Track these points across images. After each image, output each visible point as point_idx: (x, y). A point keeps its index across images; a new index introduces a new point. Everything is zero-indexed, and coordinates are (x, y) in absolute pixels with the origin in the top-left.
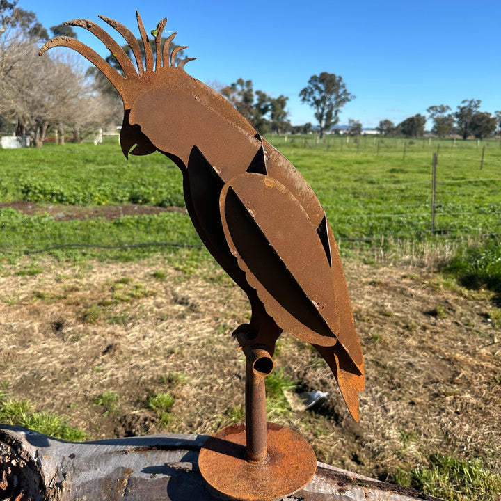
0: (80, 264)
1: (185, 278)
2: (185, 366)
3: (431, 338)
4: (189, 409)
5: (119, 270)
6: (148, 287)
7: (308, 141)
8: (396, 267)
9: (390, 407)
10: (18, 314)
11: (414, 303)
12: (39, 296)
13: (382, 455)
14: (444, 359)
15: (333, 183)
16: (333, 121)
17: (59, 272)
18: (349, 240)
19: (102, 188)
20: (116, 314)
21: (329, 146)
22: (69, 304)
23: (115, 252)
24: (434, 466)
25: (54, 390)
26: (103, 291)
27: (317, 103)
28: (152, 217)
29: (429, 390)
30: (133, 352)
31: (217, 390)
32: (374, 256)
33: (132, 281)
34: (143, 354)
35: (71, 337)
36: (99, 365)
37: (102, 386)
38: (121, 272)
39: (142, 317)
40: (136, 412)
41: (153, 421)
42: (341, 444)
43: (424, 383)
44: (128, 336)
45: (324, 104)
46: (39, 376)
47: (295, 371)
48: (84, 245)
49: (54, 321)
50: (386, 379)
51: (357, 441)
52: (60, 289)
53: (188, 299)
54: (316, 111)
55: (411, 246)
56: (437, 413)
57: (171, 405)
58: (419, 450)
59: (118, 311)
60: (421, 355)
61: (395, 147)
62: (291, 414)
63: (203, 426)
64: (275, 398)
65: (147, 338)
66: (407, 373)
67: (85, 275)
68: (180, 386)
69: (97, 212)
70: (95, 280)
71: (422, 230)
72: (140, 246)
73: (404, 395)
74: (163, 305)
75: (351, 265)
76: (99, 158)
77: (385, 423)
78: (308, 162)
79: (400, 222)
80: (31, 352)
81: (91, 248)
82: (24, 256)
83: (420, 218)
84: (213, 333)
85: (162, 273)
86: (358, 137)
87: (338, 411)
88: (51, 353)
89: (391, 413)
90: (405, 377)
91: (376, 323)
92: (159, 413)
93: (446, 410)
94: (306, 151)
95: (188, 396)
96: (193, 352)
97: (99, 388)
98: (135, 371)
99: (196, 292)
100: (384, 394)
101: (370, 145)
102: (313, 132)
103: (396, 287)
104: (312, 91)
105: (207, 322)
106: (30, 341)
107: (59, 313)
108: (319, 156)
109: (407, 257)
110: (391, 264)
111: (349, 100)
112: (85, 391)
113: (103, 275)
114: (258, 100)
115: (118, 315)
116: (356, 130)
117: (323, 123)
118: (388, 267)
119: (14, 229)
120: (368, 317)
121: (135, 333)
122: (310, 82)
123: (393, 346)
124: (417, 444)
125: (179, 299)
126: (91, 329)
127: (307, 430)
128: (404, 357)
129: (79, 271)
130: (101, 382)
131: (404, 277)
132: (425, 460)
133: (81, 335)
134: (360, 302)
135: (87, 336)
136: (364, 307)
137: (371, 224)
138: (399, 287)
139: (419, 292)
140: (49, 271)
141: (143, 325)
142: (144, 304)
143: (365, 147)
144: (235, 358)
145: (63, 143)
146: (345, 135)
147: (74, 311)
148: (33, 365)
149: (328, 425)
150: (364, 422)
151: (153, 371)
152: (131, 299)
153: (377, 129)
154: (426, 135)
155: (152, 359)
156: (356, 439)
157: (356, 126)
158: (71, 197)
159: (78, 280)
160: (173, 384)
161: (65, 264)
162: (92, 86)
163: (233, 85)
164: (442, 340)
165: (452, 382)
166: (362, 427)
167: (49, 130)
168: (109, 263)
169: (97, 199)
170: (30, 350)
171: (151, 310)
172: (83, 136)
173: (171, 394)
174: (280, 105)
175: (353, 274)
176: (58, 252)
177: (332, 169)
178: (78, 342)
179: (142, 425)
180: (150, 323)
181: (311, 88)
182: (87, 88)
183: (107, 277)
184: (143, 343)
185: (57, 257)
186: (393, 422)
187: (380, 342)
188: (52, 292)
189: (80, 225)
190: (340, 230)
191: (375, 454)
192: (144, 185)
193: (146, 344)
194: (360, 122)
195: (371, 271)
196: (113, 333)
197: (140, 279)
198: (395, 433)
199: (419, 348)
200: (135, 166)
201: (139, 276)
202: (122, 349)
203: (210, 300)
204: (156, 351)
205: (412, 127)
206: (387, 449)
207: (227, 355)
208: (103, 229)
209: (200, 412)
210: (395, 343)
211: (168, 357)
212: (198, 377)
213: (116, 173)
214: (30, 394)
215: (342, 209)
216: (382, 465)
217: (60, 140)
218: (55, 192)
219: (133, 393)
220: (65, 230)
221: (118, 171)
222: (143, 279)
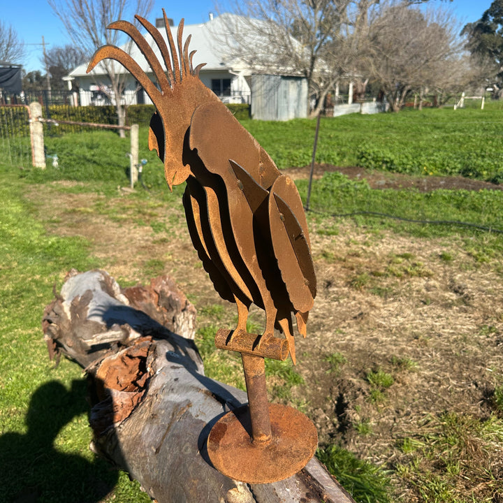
0: (373, 232)
1: (475, 265)
2: (424, 354)
4: (405, 396)
5: (408, 244)
6: (427, 267)
12: (325, 255)
17: (351, 237)
19: (433, 158)
20: (382, 285)
22: (344, 267)
23: (414, 226)
26: (381, 262)
30: (379, 326)
31: (445, 389)
33: (413, 257)
34: (387, 331)
35: (333, 296)
36: (344, 327)
37: (338, 346)
38: (409, 247)
39: (405, 295)
40: (355, 381)
41: (364, 394)
44: (382, 310)
48: (387, 215)
49: (327, 279)
52: (345, 252)
53: (464, 289)
57: (388, 386)
59: (385, 284)
63: (409, 417)
65: (399, 317)
67: (373, 243)
68: (406, 372)
72: (441, 223)
74: (434, 289)
81: (392, 219)
82: (330, 217)
84: (474, 332)
85: (451, 255)
95: (410, 384)
97: (335, 348)
98: (371, 343)
105: (473, 318)
112: (322, 346)
113: (391, 247)
115: (384, 288)
121: (390, 309)
125: (456, 287)
126: (353, 294)
129: (369, 239)
130: (338, 343)
133: (341, 297)
135: (346, 299)
140: (344, 234)
141: (403, 303)
144: (483, 365)
145: (420, 108)
147: (347, 274)
151: (389, 349)
152: (404, 275)
155: (394, 338)
158: (400, 165)
159: (364, 247)
160: (401, 368)
161: (361, 230)
167: (408, 95)
168: (401, 235)
169: (425, 168)
171: (418, 291)
172: (443, 101)
173: (393, 376)
176: (360, 218)
178: (337, 303)
179: (353, 393)
180: (411, 303)
183: (393, 249)
184: (393, 320)
185: (357, 223)
188: (337, 253)
189: (391, 194)
193: (395, 322)
196: (370, 303)
197: (423, 257)
201: (424, 254)
202: (370, 320)
207: (477, 359)
208: (412, 200)
211: (411, 340)
212: (431, 370)
217: (418, 106)
218: (385, 159)
219: (360, 362)
220: (374, 197)
221: (461, 140)
222: (427, 258)
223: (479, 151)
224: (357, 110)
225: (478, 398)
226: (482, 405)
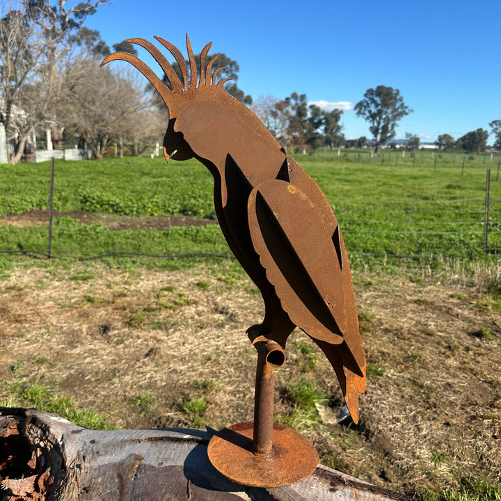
0: (129, 272)
1: (227, 288)
2: (220, 373)
3: (474, 360)
4: (221, 415)
5: (166, 278)
6: (190, 296)
7: (361, 154)
8: (444, 285)
9: (424, 426)
10: (68, 317)
11: (459, 323)
12: (90, 300)
13: (411, 473)
14: (485, 381)
15: (384, 198)
16: (389, 134)
17: (110, 278)
18: (397, 257)
19: (154, 200)
20: (159, 319)
21: (383, 161)
22: (116, 309)
23: (163, 261)
24: (464, 489)
25: (97, 389)
26: (149, 298)
27: (373, 116)
28: (199, 228)
29: (466, 412)
30: (174, 357)
31: (250, 398)
32: (421, 274)
33: (176, 289)
34: (181, 360)
35: (115, 339)
36: (139, 367)
37: (141, 387)
38: (167, 281)
39: (183, 324)
40: (171, 414)
41: (186, 424)
42: (369, 459)
43: (462, 405)
44: (169, 342)
45: (380, 118)
46: (83, 374)
47: (329, 385)
48: (135, 253)
49: (101, 324)
50: (422, 398)
51: (386, 458)
52: (109, 294)
53: (227, 309)
54: (371, 125)
55: (461, 265)
56: (472, 436)
57: (204, 410)
58: (451, 472)
59: (161, 317)
60: (461, 376)
61: (454, 162)
62: (321, 426)
64: (306, 410)
65: (186, 345)
66: (444, 393)
67: (134, 281)
68: (214, 392)
69: (149, 222)
70: (142, 286)
71: (474, 248)
72: (186, 256)
73: (439, 415)
74: (204, 313)
75: (397, 282)
76: (155, 171)
77: (416, 442)
78: (361, 176)
79: (451, 240)
80: (78, 352)
81: (141, 257)
82: (78, 262)
83: (473, 236)
84: (250, 343)
85: (205, 282)
86: (415, 152)
87: (369, 427)
88: (96, 355)
89: (424, 433)
90: (442, 398)
91: (417, 342)
92: (191, 417)
93: (483, 434)
94: (359, 166)
95: (221, 402)
96: (229, 360)
97: (138, 390)
98: (172, 375)
99: (236, 302)
100: (418, 413)
101: (428, 160)
102: (368, 146)
103: (442, 306)
104: (368, 105)
105: (245, 331)
106: (77, 342)
107: (106, 317)
108: (372, 171)
109: (456, 276)
110: (439, 283)
111: (407, 114)
112: (125, 391)
113: (151, 283)
114: (312, 113)
115: (161, 321)
116: (413, 143)
117: (379, 137)
118: (435, 285)
119: (70, 236)
120: (410, 336)
121: (175, 339)
122: (366, 95)
123: (433, 366)
124: (449, 466)
125: (220, 308)
126: (135, 333)
127: (336, 443)
128: (442, 377)
129: (128, 278)
130: (140, 383)
131: (452, 296)
132: (456, 482)
133: (125, 338)
134: (402, 320)
135: (131, 340)
136: (406, 325)
137: (420, 241)
138: (445, 306)
139: (466, 313)
140: (101, 277)
141: (184, 331)
142: (186, 311)
143: (422, 162)
145: (122, 156)
146: (401, 149)
147: (121, 315)
148: (78, 365)
149: (358, 440)
150: (395, 439)
151: (189, 377)
152: (174, 306)
153: (436, 144)
154: (488, 151)
155: (190, 364)
156: (385, 456)
157: (413, 140)
158: (126, 207)
159: (127, 287)
160: (208, 390)
161: (116, 271)
162: (151, 101)
163: (287, 99)
164: (485, 363)
165: (492, 405)
166: (392, 445)
167: (109, 143)
168: (156, 271)
169: (150, 210)
170: (77, 351)
171: (192, 318)
172: (141, 150)
173: (205, 400)
174: (334, 119)
175: (398, 291)
176: (110, 260)
177: (384, 184)
178: (122, 345)
180: (190, 330)
181: (366, 102)
182: (145, 103)
183: (154, 284)
184: (182, 348)
185: (109, 264)
186: (425, 442)
187: (419, 361)
188: (102, 296)
189: (132, 235)
190: (387, 246)
191: (404, 472)
192: (195, 198)
193: (185, 350)
194: (418, 136)
195: (417, 289)
196: (155, 338)
197: (183, 287)
198: (427, 452)
199: (460, 369)
200: (187, 179)
201: (183, 285)
202: (162, 353)
203: (249, 311)
204: (194, 357)
205: (473, 141)
206: (417, 469)
208: (153, 238)
209: (231, 419)
210: (435, 363)
211: (205, 363)
212: (233, 384)
213: (169, 186)
214: (74, 391)
215: (392, 225)
216: (410, 483)
217: (119, 154)
218: (111, 203)
219: (169, 396)
220: (118, 239)
221: (171, 184)
222: (187, 288)
223: (190, 193)
224: (60, 157)
225: (277, 397)
226: (283, 402)
